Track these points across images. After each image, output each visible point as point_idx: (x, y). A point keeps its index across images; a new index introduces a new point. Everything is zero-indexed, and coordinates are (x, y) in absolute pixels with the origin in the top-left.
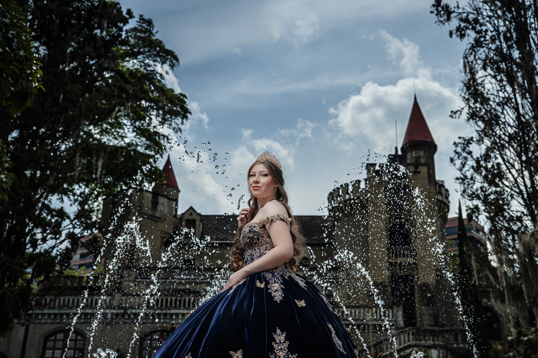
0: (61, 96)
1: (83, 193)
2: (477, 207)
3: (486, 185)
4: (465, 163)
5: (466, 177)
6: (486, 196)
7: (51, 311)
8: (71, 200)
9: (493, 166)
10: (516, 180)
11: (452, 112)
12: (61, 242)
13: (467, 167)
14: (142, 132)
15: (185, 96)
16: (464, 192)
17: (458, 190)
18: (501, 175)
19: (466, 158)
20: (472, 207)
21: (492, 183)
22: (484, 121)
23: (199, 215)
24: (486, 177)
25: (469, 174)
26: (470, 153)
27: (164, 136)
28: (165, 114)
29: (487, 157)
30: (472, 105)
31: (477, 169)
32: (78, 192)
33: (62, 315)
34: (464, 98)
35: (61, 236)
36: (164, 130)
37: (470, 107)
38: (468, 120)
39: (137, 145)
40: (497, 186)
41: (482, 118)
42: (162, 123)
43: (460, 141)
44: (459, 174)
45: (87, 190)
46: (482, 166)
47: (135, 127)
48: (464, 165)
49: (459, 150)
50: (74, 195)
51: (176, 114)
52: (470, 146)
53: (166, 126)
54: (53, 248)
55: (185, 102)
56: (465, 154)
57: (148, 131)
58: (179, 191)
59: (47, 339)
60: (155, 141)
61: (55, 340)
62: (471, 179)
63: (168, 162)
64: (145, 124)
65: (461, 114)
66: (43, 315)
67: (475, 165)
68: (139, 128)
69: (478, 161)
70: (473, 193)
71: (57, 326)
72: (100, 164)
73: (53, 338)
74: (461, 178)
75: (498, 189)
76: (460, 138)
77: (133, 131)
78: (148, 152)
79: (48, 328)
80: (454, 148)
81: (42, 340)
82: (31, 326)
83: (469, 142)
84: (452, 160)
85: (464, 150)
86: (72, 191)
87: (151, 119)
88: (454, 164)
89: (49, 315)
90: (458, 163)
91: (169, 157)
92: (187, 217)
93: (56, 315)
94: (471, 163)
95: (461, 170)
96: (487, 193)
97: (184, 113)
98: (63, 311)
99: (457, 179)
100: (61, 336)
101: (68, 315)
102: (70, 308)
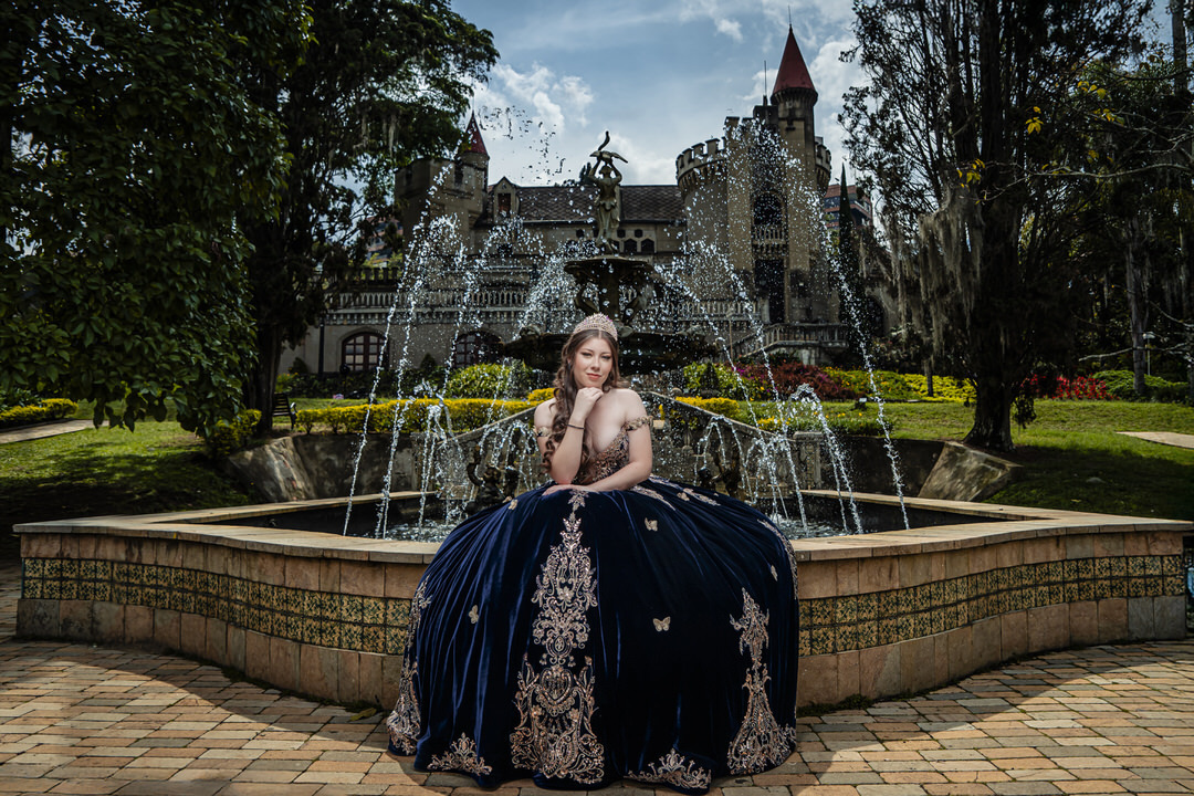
0: (337, 47)
1: (371, 165)
2: (869, 180)
3: (882, 150)
4: (857, 122)
5: (857, 140)
6: (881, 165)
7: (346, 311)
8: (356, 176)
9: (892, 125)
10: (918, 143)
11: (842, 53)
12: (353, 233)
13: (859, 128)
14: (438, 83)
15: (490, 34)
16: (854, 159)
17: (848, 157)
18: (900, 138)
19: (858, 116)
20: (863, 179)
21: (888, 147)
22: (883, 66)
23: (515, 187)
24: (882, 140)
25: (861, 136)
26: (864, 109)
27: (466, 87)
28: (465, 58)
29: (883, 114)
30: (868, 43)
31: (871, 130)
32: (364, 165)
33: (359, 315)
34: (858, 34)
35: (351, 225)
36: (466, 79)
37: (865, 46)
38: (863, 64)
39: (433, 100)
40: (895, 151)
41: (880, 62)
42: (462, 70)
43: (851, 92)
44: (848, 137)
45: (375, 162)
46: (878, 126)
47: (428, 76)
48: (855, 124)
49: (850, 104)
50: (359, 168)
51: (480, 57)
52: (865, 99)
53: (467, 74)
54: (344, 239)
55: (491, 42)
56: (857, 111)
57: (446, 80)
58: (489, 158)
59: (345, 342)
60: (453, 91)
61: (355, 344)
62: (865, 142)
64: (441, 72)
65: (854, 56)
66: (338, 315)
67: (869, 124)
68: (433, 78)
69: (872, 119)
70: (866, 161)
71: (355, 328)
72: (392, 131)
73: (352, 341)
74: (851, 142)
75: (897, 156)
76: (851, 88)
77: (427, 83)
78: (446, 109)
79: (346, 330)
80: (843, 102)
81: (340, 344)
82: (326, 328)
83: (862, 94)
84: (840, 118)
85: (856, 105)
86: (356, 163)
87: (448, 65)
88: (843, 123)
89: (345, 315)
90: (848, 122)
91: (473, 115)
92: (499, 190)
93: (352, 315)
94: (865, 121)
95: (851, 131)
96: (882, 161)
97: (491, 56)
98: (360, 311)
99: (846, 142)
100: (360, 339)
101: (366, 315)
102: (368, 307)
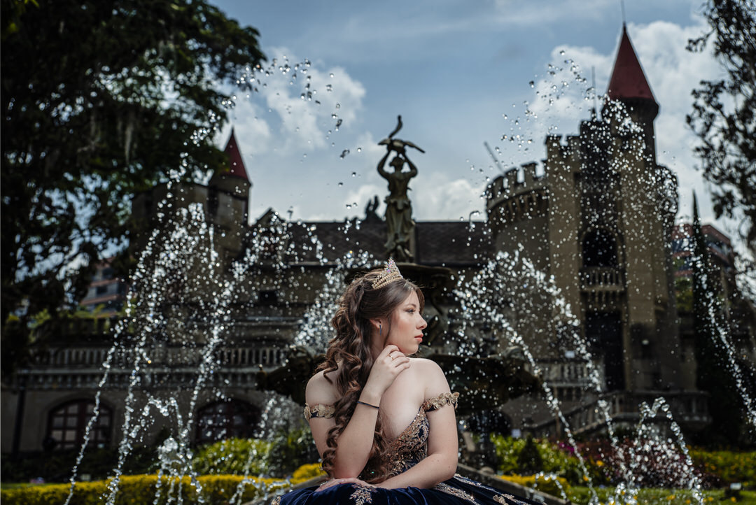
2: (729, 195)
3: (744, 159)
4: (711, 124)
5: (712, 147)
6: (745, 178)
7: (57, 371)
8: (81, 200)
11: (690, 41)
13: (713, 131)
14: (189, 91)
15: (256, 32)
16: (708, 170)
19: (712, 116)
20: (721, 194)
22: (742, 55)
24: (744, 146)
25: (716, 142)
26: (719, 108)
27: (224, 97)
28: (224, 61)
29: (745, 115)
30: (723, 28)
31: (729, 134)
33: (74, 377)
34: (711, 17)
37: (720, 32)
38: (717, 53)
39: (183, 112)
41: (739, 51)
42: (220, 76)
43: (703, 87)
44: (701, 142)
45: (105, 185)
46: (738, 130)
47: (177, 83)
48: (708, 127)
49: (701, 102)
50: (85, 192)
51: (242, 61)
52: (720, 95)
53: (226, 80)
56: (710, 110)
57: (199, 88)
58: (251, 184)
59: (52, 413)
60: (206, 100)
61: (66, 416)
62: (721, 149)
63: (232, 140)
64: (194, 78)
65: (704, 45)
66: (46, 377)
67: (727, 127)
68: (184, 85)
69: (731, 120)
70: (723, 173)
71: (67, 393)
73: (62, 412)
74: (704, 149)
76: (703, 83)
77: (175, 90)
78: (198, 122)
79: (54, 397)
80: (693, 99)
81: (46, 415)
82: (29, 394)
83: (717, 89)
84: (689, 120)
85: (709, 102)
87: (202, 69)
88: (695, 126)
89: (55, 376)
90: (699, 123)
91: (233, 131)
93: (65, 377)
94: (720, 123)
95: (704, 136)
97: (256, 58)
98: (76, 371)
99: (698, 149)
100: (74, 409)
101: (84, 377)
102: (87, 366)
